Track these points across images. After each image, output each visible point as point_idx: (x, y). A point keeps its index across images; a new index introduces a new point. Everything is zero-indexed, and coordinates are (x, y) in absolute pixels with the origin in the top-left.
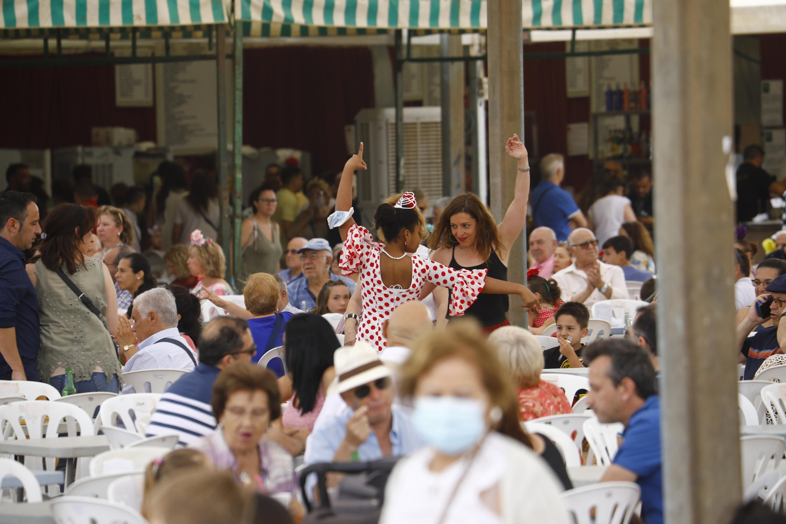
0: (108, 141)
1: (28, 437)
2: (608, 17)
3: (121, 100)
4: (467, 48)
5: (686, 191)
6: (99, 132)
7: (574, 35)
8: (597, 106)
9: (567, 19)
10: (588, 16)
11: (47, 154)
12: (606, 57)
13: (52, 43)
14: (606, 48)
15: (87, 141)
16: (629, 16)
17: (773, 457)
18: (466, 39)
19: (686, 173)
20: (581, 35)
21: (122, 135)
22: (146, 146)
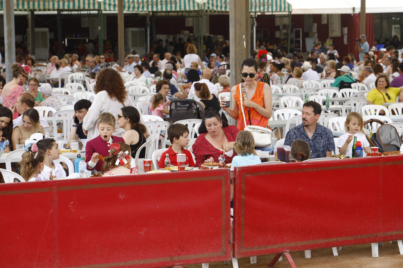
0: (184, 33)
1: (136, 92)
2: (278, 10)
3: (187, 25)
4: (252, 16)
5: (236, 46)
6: (182, 32)
7: (272, 13)
8: (281, 28)
9: (270, 10)
10: (274, 9)
11: (172, 36)
12: (283, 18)
13: (167, 14)
14: (279, 16)
15: (180, 33)
16: (283, 10)
17: (276, 100)
18: (252, 14)
19: (236, 43)
20: (274, 13)
21: (186, 32)
22: (191, 34)
